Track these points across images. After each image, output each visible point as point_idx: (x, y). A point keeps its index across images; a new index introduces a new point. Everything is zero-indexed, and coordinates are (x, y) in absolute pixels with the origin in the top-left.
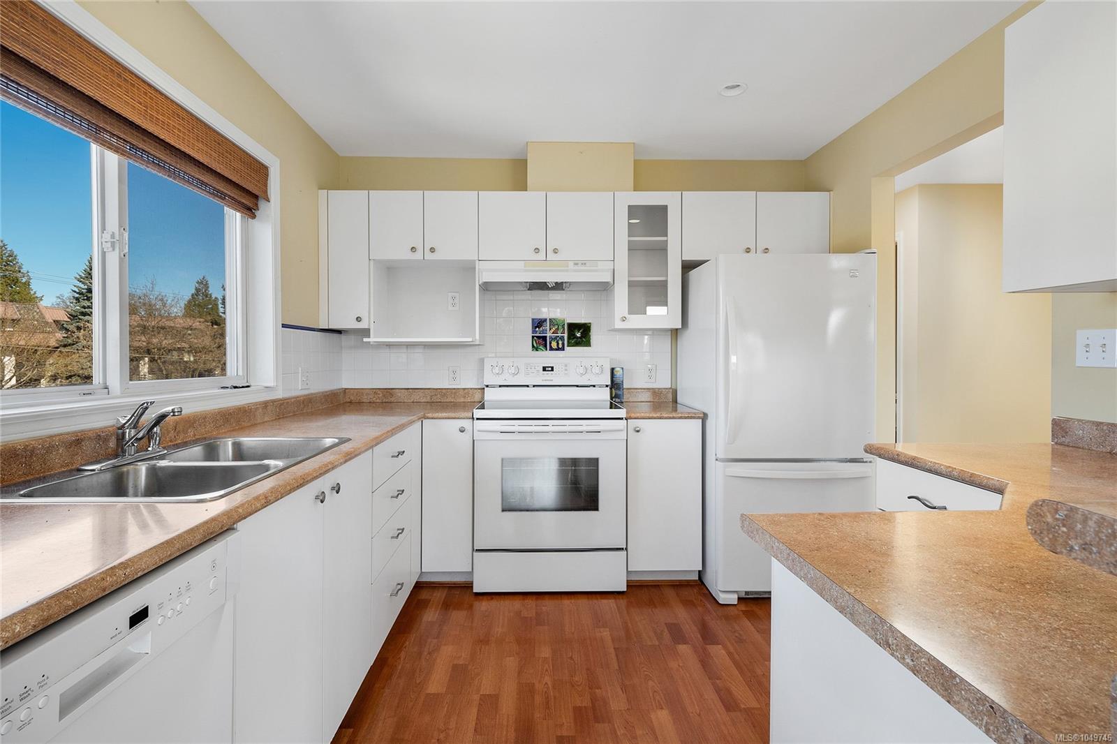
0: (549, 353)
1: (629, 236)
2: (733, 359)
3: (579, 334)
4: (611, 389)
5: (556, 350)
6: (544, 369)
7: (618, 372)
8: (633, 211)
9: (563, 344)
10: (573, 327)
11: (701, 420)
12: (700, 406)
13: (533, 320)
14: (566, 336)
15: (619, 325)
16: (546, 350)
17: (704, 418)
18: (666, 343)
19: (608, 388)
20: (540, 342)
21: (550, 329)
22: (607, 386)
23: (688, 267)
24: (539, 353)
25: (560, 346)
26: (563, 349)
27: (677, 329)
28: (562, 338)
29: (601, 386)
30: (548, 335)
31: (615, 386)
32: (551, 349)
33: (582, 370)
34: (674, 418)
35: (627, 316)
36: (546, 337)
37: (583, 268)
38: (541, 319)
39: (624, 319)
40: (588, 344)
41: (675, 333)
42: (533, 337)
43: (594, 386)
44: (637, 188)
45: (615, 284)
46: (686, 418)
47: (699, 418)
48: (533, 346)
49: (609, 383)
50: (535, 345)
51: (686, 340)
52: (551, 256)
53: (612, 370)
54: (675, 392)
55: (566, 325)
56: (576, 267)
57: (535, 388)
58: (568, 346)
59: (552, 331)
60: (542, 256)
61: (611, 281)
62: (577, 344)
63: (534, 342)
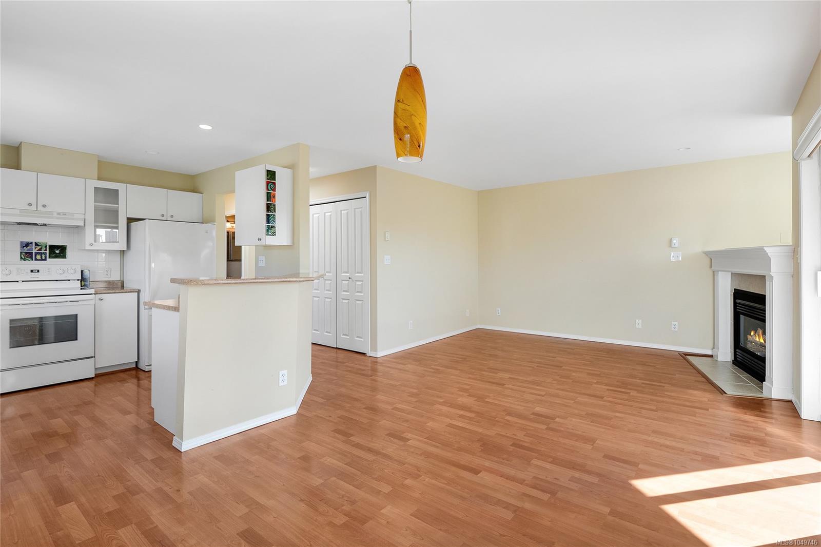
0: (34, 261)
1: (95, 202)
2: (153, 265)
3: (58, 251)
4: (81, 282)
5: (40, 260)
6: (32, 271)
7: (86, 273)
8: (97, 189)
9: (46, 257)
10: (52, 248)
11: (137, 293)
12: (136, 287)
13: (21, 242)
14: (48, 252)
15: (88, 247)
16: (32, 260)
17: (139, 292)
18: (117, 258)
19: (79, 281)
20: (27, 256)
21: (36, 248)
22: (78, 280)
23: (130, 220)
24: (27, 262)
25: (44, 258)
26: (45, 259)
27: (124, 251)
28: (45, 254)
29: (73, 280)
30: (34, 251)
31: (83, 280)
32: (36, 259)
33: (61, 272)
34: (122, 292)
35: (94, 243)
36: (32, 252)
37: (63, 216)
38: (28, 242)
39: (91, 245)
40: (64, 257)
41: (123, 252)
42: (21, 252)
43: (69, 280)
44: (99, 179)
45: (86, 227)
46: (129, 292)
47: (136, 292)
48: (21, 258)
49: (80, 278)
50: (23, 257)
51: (129, 256)
52: (40, 208)
53: (82, 271)
54: (123, 283)
55: (48, 247)
56: (58, 216)
57: (24, 282)
58: (49, 258)
59: (37, 249)
60: (34, 207)
61: (83, 225)
62: (57, 256)
63: (22, 255)
